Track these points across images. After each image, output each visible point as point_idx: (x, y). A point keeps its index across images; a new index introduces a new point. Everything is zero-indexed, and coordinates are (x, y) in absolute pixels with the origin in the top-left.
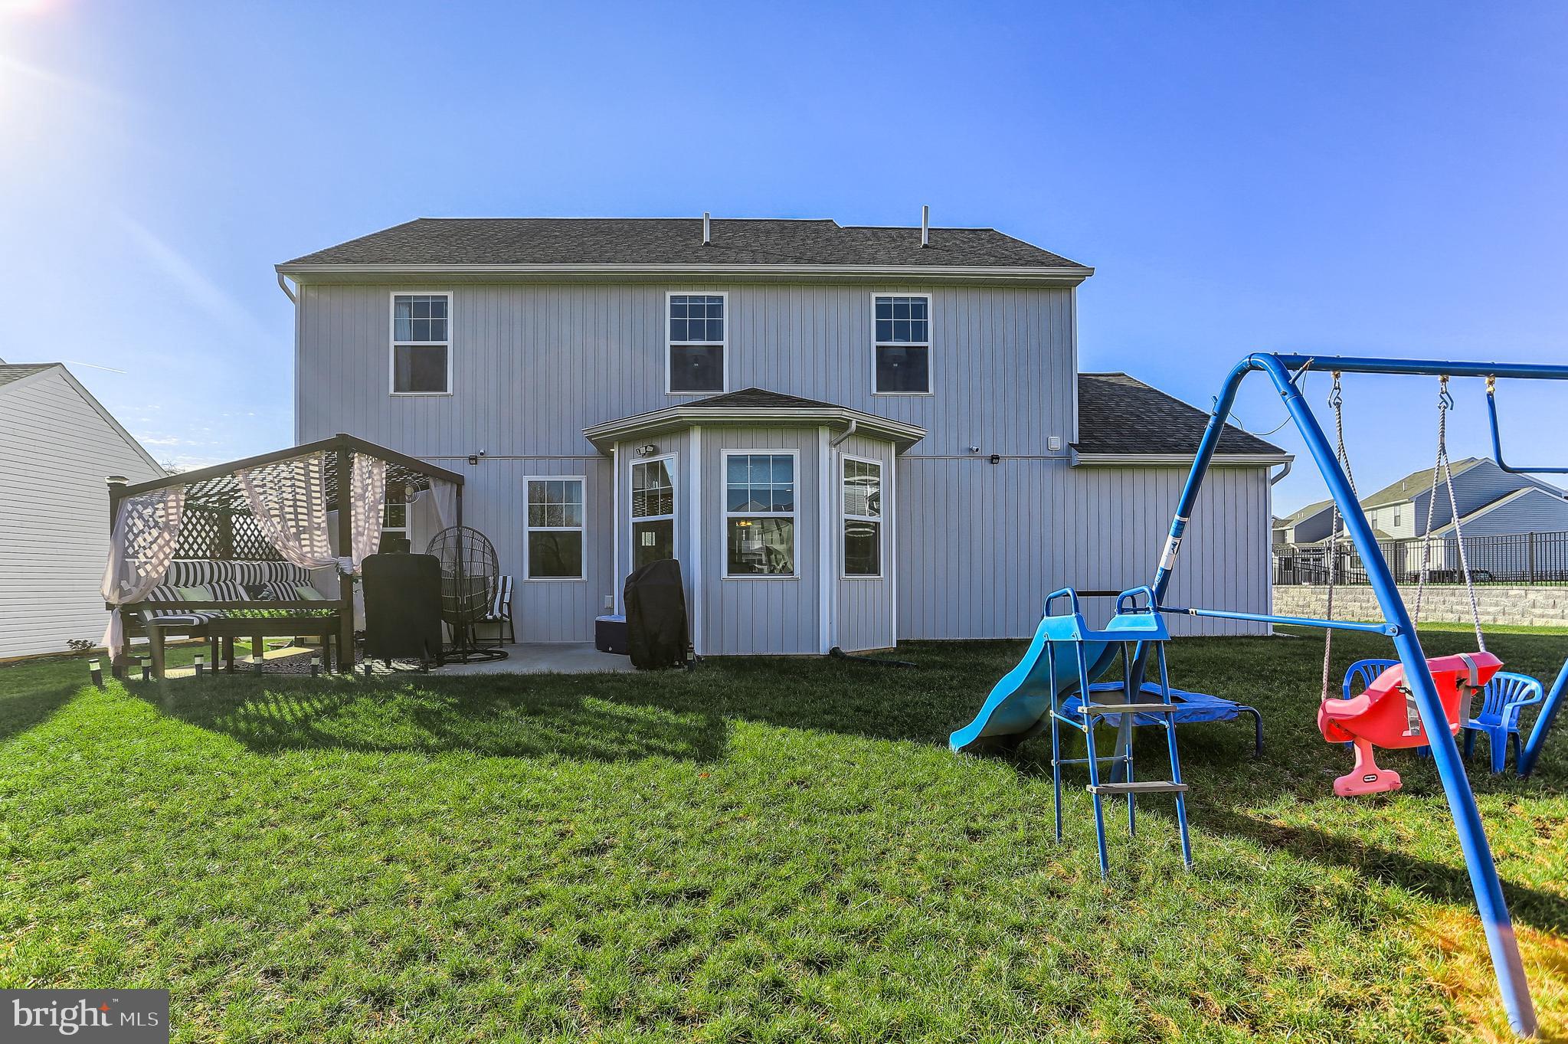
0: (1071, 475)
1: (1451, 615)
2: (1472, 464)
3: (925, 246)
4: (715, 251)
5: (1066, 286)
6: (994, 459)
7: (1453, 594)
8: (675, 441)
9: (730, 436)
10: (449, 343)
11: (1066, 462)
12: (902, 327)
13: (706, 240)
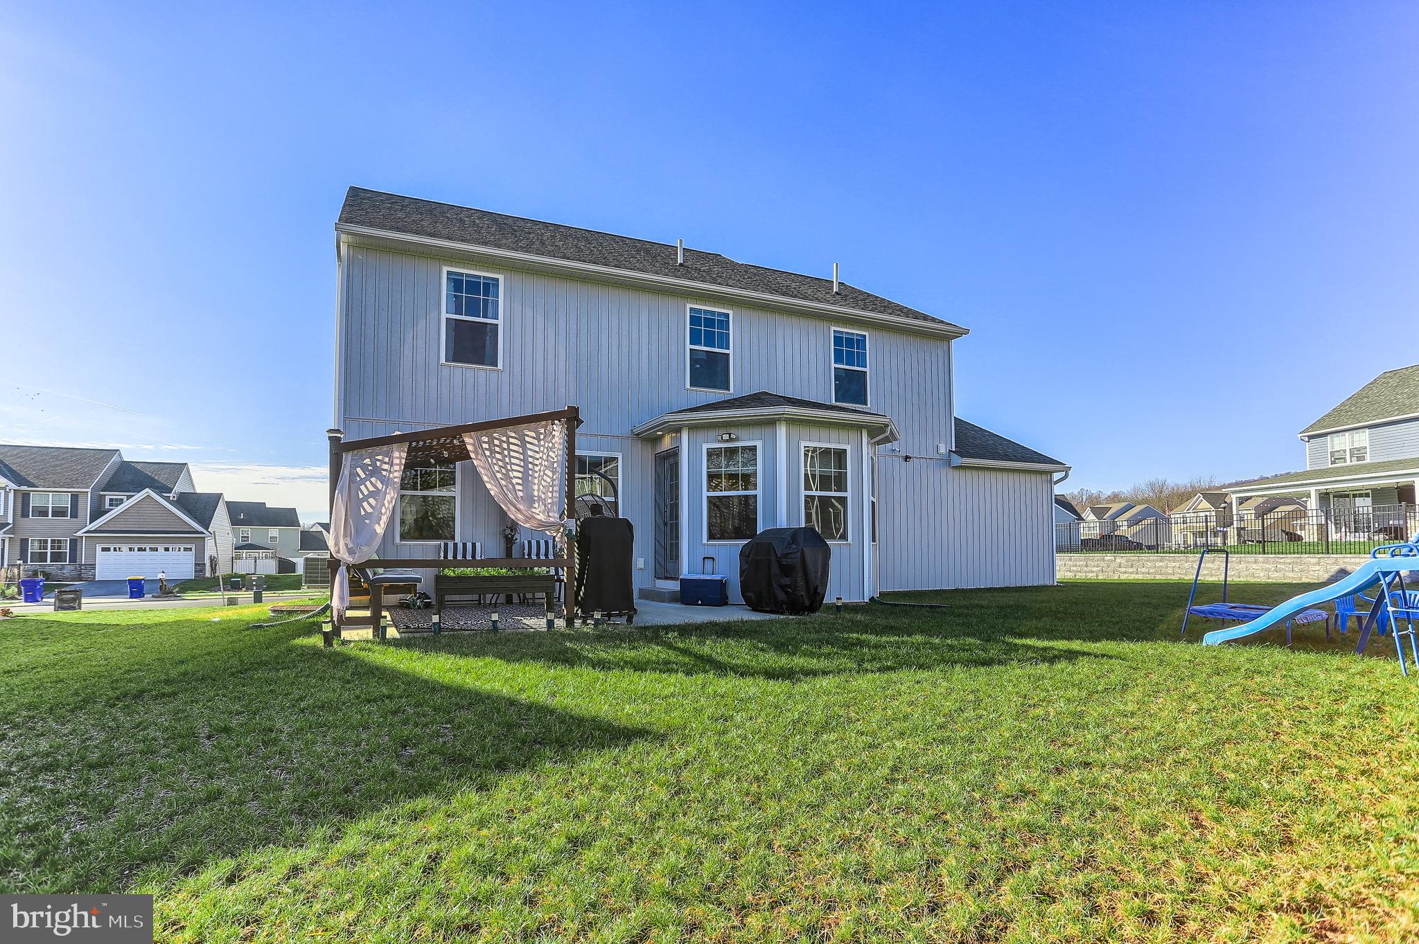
0: (952, 472)
1: (1069, 574)
3: (837, 293)
4: (683, 271)
5: (948, 338)
6: (907, 458)
7: (1070, 560)
8: (756, 431)
9: (805, 431)
10: (500, 322)
11: (948, 463)
12: (850, 354)
13: (680, 260)
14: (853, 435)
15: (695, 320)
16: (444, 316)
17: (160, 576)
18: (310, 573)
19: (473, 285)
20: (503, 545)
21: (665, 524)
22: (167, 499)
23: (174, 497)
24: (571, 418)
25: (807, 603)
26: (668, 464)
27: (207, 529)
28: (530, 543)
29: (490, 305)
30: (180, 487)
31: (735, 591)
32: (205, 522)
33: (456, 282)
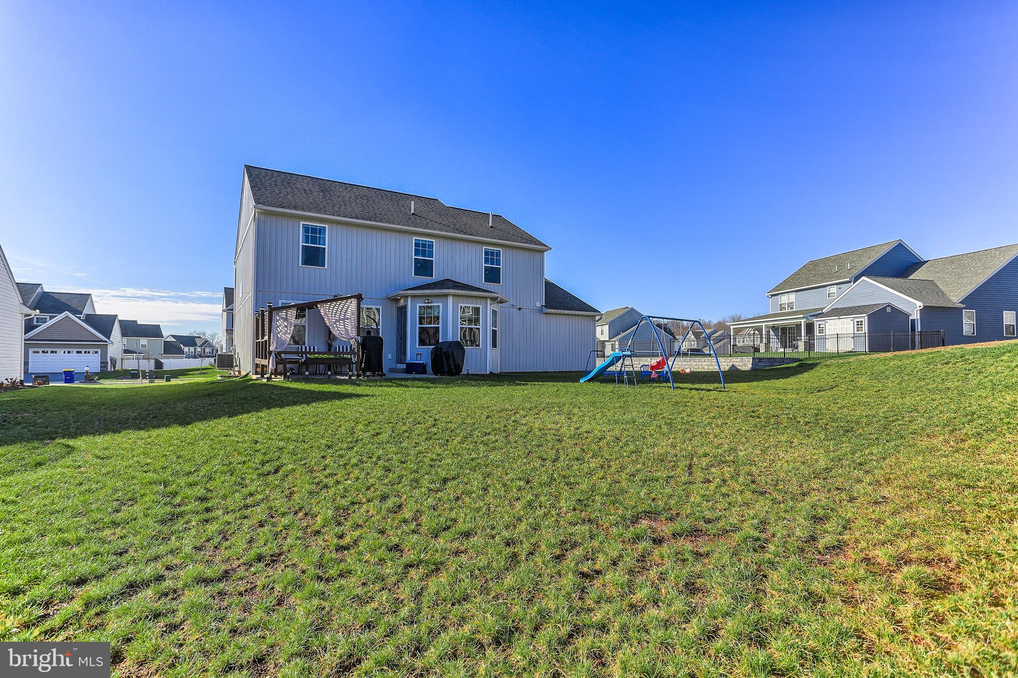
0: (542, 315)
2: (627, 309)
3: (491, 226)
5: (542, 252)
6: (520, 309)
8: (440, 299)
9: (461, 299)
10: (326, 247)
11: (541, 311)
12: (492, 260)
13: (412, 212)
14: (483, 301)
15: (417, 245)
16: (301, 244)
17: (86, 369)
18: (221, 362)
19: (314, 230)
20: (327, 348)
21: (401, 338)
22: (79, 318)
23: (83, 317)
24: (359, 298)
25: (455, 372)
26: (402, 311)
27: (109, 339)
28: (339, 346)
29: (321, 239)
30: (87, 311)
31: (429, 368)
32: (108, 334)
33: (306, 229)
